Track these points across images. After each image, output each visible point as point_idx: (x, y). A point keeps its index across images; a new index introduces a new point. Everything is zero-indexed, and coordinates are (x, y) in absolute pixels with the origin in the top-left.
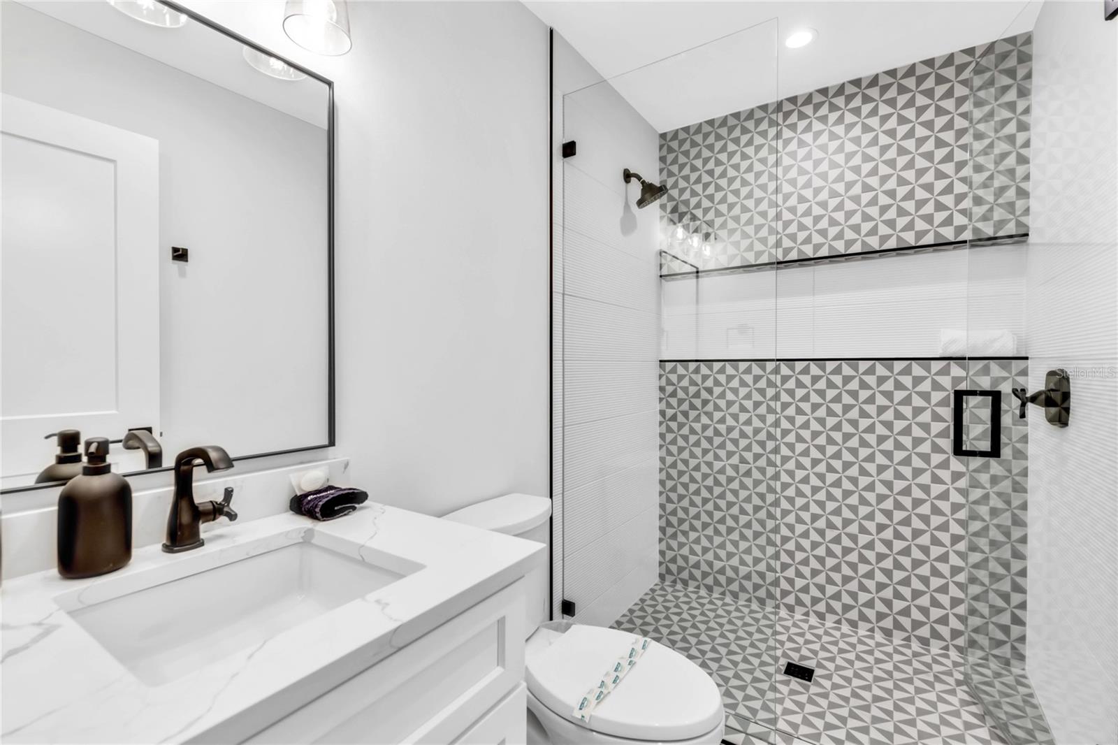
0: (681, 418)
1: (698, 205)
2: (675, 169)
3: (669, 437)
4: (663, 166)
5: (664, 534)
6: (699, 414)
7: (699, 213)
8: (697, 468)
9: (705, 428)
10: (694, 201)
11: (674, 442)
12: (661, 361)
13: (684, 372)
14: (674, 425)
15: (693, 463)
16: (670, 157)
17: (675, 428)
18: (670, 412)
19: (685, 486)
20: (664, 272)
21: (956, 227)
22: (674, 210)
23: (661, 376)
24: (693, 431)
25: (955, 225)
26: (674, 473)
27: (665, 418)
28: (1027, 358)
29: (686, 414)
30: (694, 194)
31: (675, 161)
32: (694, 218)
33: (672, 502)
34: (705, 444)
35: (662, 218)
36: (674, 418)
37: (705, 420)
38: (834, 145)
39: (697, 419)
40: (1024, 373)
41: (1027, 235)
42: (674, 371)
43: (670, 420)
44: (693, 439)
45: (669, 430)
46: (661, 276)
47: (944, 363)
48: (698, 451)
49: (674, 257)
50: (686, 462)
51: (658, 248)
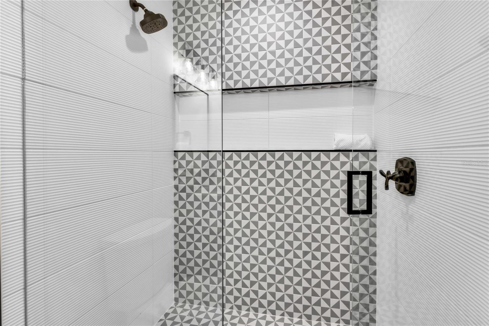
0: (188, 190)
1: (198, 46)
2: (183, 19)
3: (181, 203)
4: (175, 16)
5: (178, 270)
6: (201, 187)
7: (199, 51)
8: (199, 224)
9: (204, 196)
10: (195, 43)
11: (184, 207)
12: (175, 151)
13: (190, 159)
14: (184, 195)
15: (196, 220)
16: (180, 11)
17: (185, 197)
18: (181, 187)
19: (192, 236)
20: (177, 89)
21: (342, 73)
22: (183, 47)
23: (175, 162)
24: (196, 199)
25: (342, 72)
26: (184, 228)
27: (178, 190)
28: (376, 151)
29: (191, 188)
30: (195, 38)
31: (183, 14)
32: (196, 54)
33: (183, 248)
34: (204, 207)
35: (175, 52)
36: (184, 190)
37: (204, 191)
38: (278, 16)
39: (199, 191)
40: (375, 159)
41: (376, 80)
42: (183, 158)
43: (181, 192)
44: (196, 204)
45: (181, 198)
46: (175, 93)
47: (336, 153)
48: (199, 212)
49: (183, 80)
50: (192, 220)
51: (172, 73)
